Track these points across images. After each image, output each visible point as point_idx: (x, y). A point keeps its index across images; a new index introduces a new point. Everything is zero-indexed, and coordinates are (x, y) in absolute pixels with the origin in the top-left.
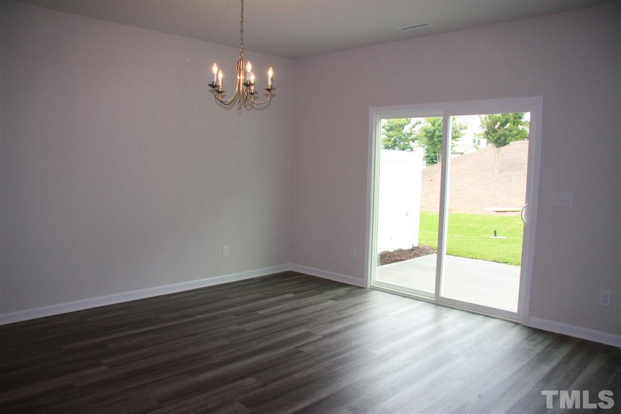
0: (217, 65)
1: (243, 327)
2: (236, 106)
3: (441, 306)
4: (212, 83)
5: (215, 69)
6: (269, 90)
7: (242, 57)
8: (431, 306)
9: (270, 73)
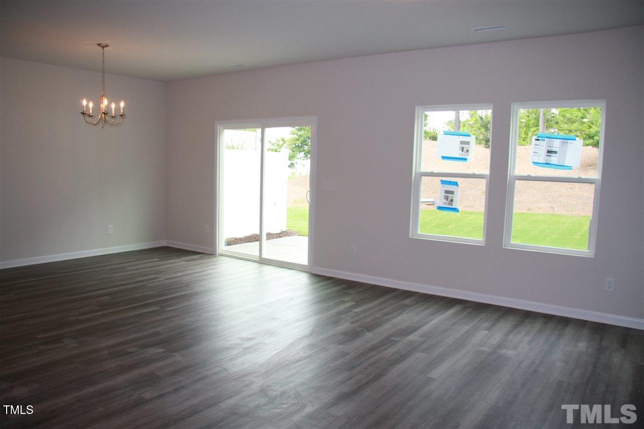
0: (86, 100)
1: (113, 275)
2: (100, 125)
3: (265, 264)
4: (82, 112)
5: (84, 102)
6: (121, 116)
7: (104, 94)
8: (256, 265)
9: (122, 104)
